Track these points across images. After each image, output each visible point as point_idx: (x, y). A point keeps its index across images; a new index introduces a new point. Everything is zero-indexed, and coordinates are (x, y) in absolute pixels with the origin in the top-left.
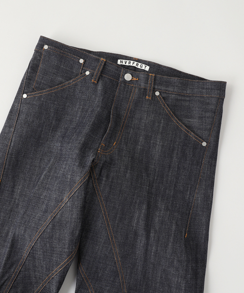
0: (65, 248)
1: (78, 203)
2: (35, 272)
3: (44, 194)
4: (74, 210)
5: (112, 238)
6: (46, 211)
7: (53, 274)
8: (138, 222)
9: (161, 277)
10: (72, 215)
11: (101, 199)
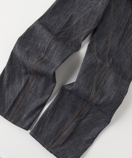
0: (93, 22)
1: (105, 6)
2: (76, 31)
3: (90, 2)
4: (102, 8)
5: (111, 27)
6: (89, 7)
7: (85, 32)
8: (123, 24)
9: (125, 49)
10: (101, 10)
11: (112, 10)
